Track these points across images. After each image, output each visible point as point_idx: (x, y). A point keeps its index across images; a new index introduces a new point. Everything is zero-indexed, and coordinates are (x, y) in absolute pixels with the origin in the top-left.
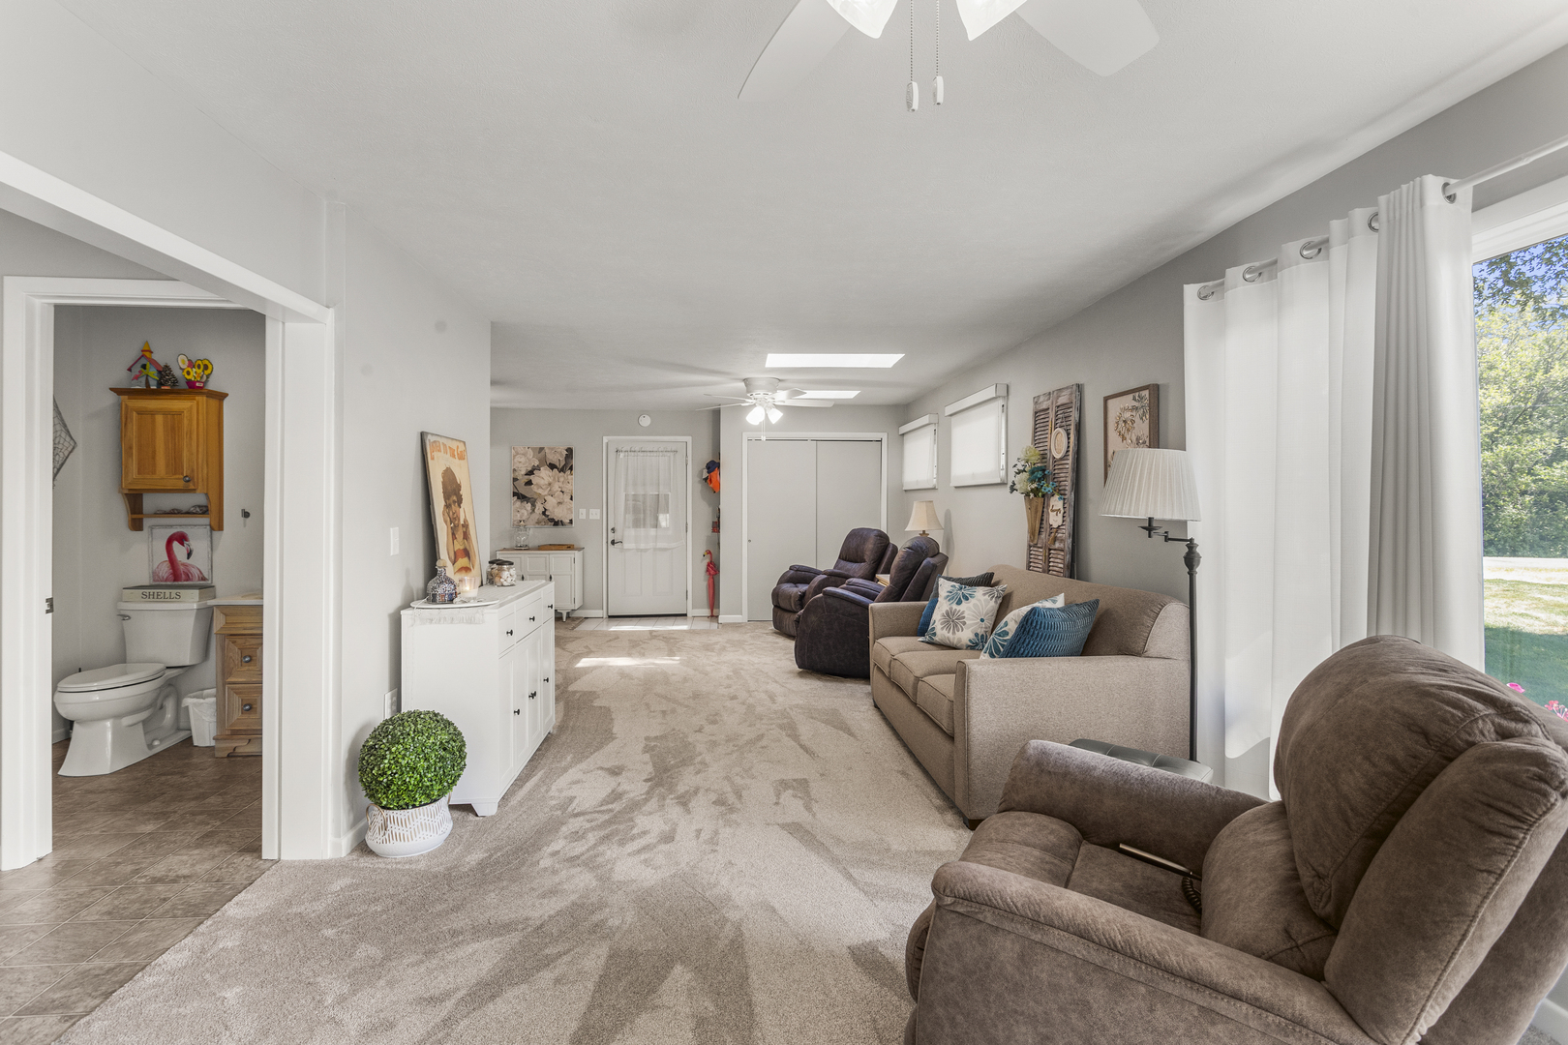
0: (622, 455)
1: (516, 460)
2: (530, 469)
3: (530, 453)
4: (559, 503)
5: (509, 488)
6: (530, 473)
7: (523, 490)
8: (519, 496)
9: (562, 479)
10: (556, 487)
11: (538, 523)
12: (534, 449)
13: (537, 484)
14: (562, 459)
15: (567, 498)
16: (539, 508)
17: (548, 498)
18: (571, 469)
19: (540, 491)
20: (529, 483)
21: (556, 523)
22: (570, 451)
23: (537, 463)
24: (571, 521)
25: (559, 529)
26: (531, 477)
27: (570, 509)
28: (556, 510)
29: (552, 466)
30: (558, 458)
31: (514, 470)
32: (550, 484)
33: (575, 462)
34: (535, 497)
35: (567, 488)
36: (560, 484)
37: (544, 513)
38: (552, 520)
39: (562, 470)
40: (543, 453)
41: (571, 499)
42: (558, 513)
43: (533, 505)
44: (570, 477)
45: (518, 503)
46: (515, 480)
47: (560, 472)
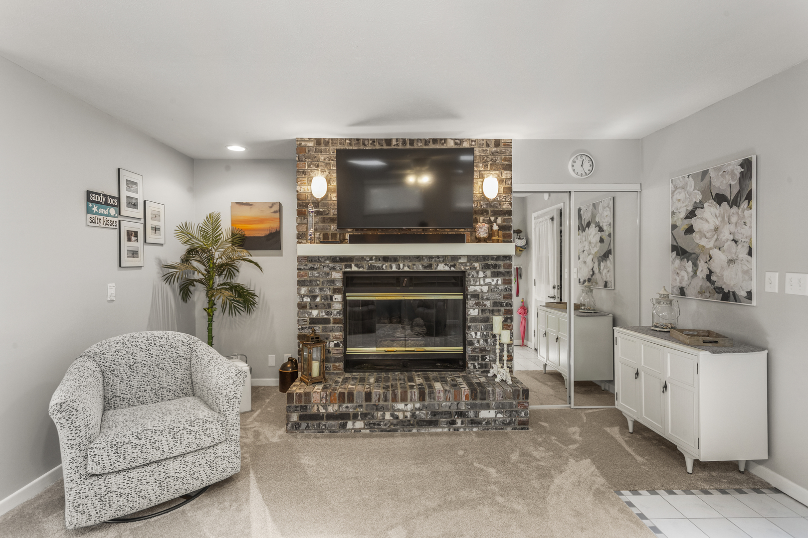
1: (675, 197)
2: (690, 208)
3: (691, 182)
4: (731, 261)
5: (669, 241)
6: (691, 214)
7: (683, 243)
8: (680, 251)
9: (734, 219)
10: (726, 235)
11: (701, 293)
12: (694, 176)
13: (700, 232)
14: (735, 183)
15: (742, 253)
16: (702, 272)
17: (715, 253)
18: (749, 197)
19: (703, 242)
20: (690, 230)
21: (727, 296)
22: (747, 164)
23: (699, 197)
24: (749, 295)
25: (730, 307)
26: (693, 221)
27: (747, 272)
28: (726, 273)
29: (720, 199)
30: (725, 183)
31: (673, 213)
32: (716, 229)
33: (760, 184)
34: (697, 251)
35: (743, 233)
36: (732, 228)
37: (708, 278)
38: (719, 290)
39: (735, 203)
40: (707, 179)
41: (750, 253)
42: (730, 279)
43: (695, 265)
44: (747, 213)
45: (678, 261)
46: (674, 227)
47: (731, 207)
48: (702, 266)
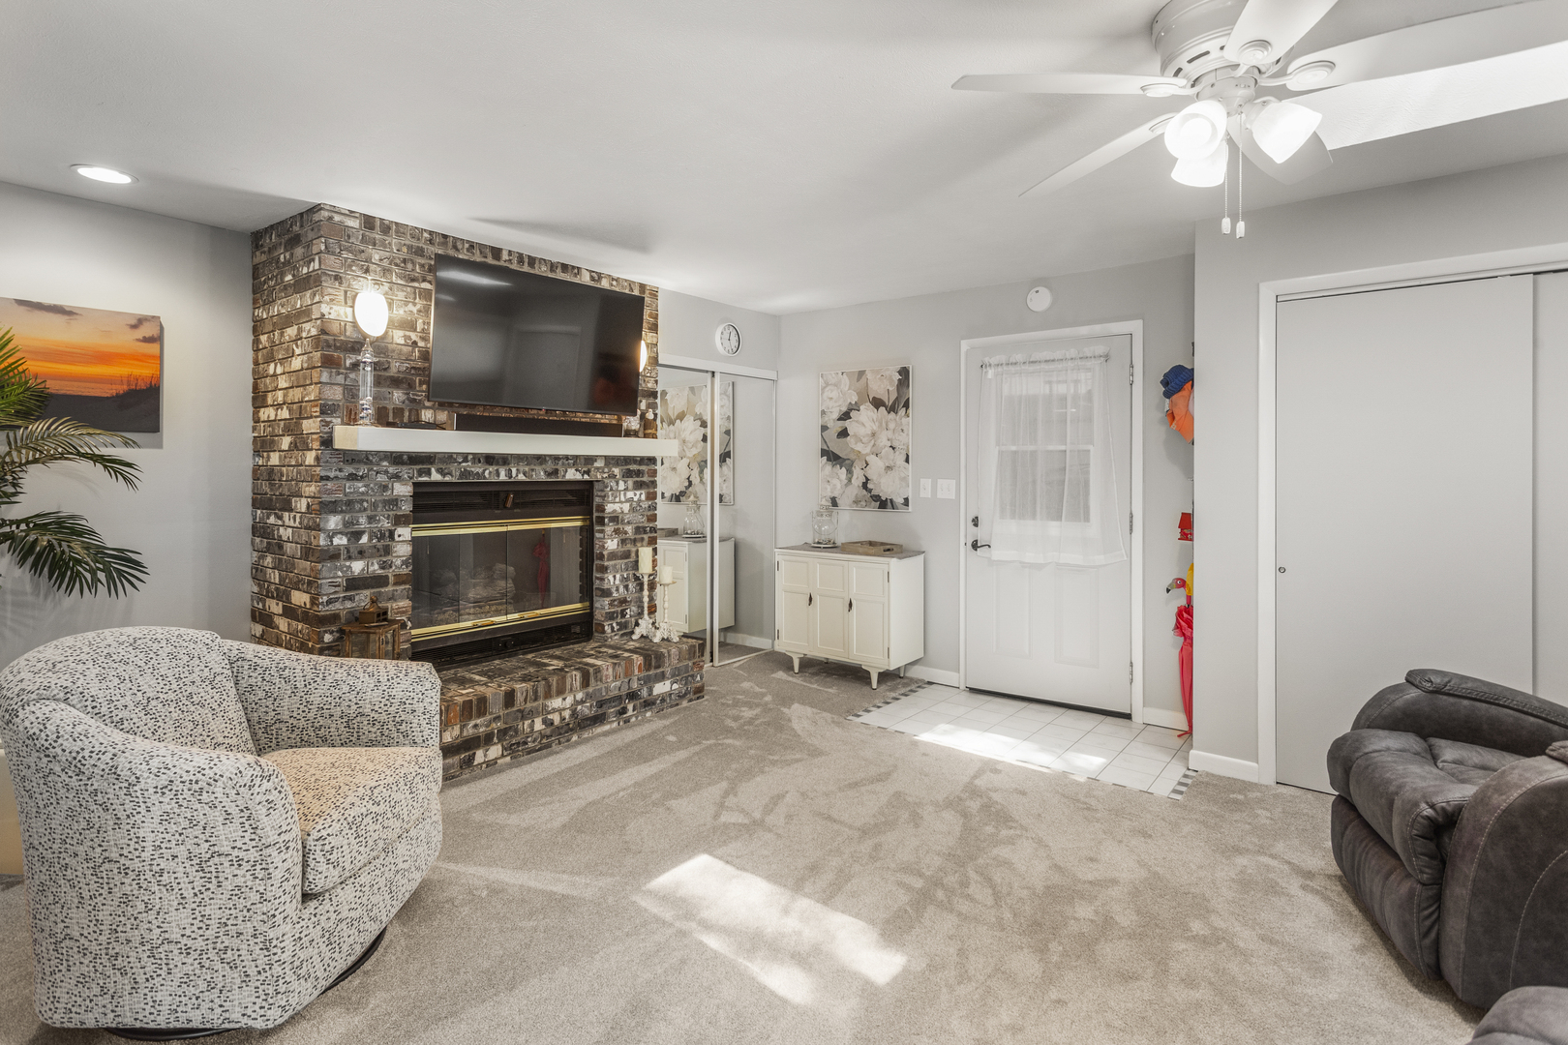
0: (991, 373)
1: (825, 394)
2: (844, 409)
3: (845, 380)
4: (889, 468)
5: (818, 445)
6: (845, 416)
7: (836, 446)
8: (831, 457)
9: (892, 426)
10: (883, 441)
11: (856, 502)
12: (850, 374)
13: (855, 435)
14: (893, 389)
15: (900, 460)
16: (858, 478)
17: (872, 459)
18: (906, 405)
19: (859, 447)
20: (844, 433)
21: (884, 504)
22: (904, 372)
23: (854, 399)
24: (906, 502)
25: (887, 515)
26: (847, 423)
27: (904, 479)
28: (883, 480)
29: (877, 403)
30: (884, 388)
31: (823, 413)
32: (873, 434)
33: (914, 393)
34: (852, 456)
35: (900, 440)
36: (890, 434)
37: (865, 486)
38: (876, 498)
39: (892, 409)
40: (863, 380)
41: (907, 461)
42: (886, 487)
43: (850, 472)
44: (904, 420)
45: (829, 468)
46: (824, 428)
47: (889, 413)
48: (858, 473)
